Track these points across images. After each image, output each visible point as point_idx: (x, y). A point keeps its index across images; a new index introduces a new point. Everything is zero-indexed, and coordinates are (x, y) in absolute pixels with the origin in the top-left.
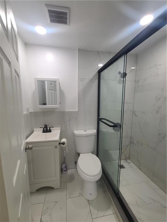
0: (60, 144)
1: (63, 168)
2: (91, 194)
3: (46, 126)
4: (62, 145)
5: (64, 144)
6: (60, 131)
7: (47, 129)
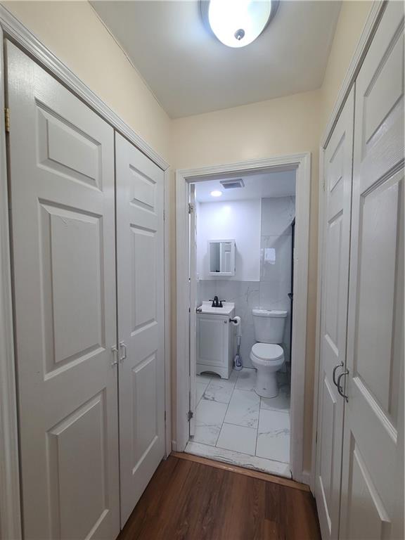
0: (230, 320)
1: (235, 360)
2: (264, 389)
3: (216, 299)
4: (233, 322)
5: (236, 322)
6: (233, 307)
7: (217, 302)
